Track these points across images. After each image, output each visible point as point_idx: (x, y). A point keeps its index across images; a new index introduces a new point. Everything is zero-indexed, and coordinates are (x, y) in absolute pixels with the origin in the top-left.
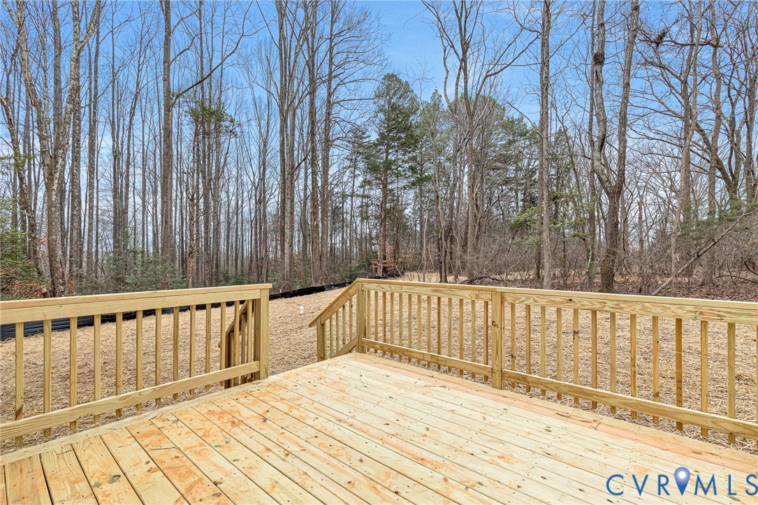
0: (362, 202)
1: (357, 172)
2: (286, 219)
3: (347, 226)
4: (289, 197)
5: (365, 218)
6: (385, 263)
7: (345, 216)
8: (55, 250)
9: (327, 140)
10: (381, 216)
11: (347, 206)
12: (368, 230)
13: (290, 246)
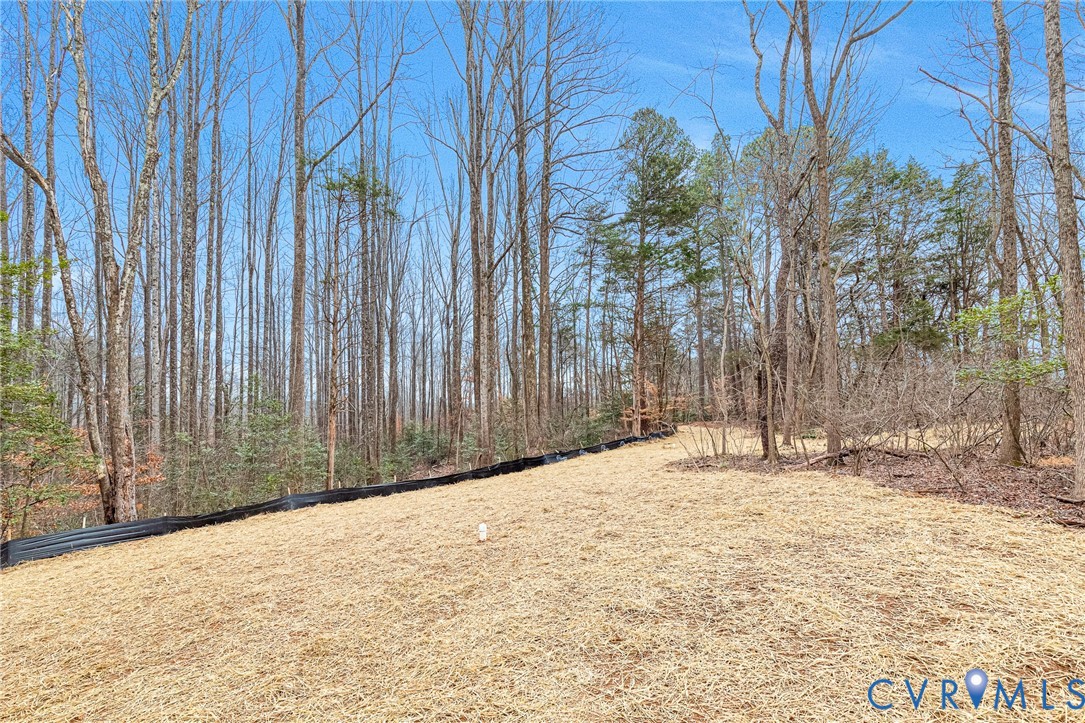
0: (604, 316)
1: (595, 272)
2: (482, 348)
3: (581, 355)
4: (485, 312)
5: (609, 340)
6: (644, 413)
7: (578, 341)
8: (118, 411)
9: (545, 220)
10: (635, 335)
11: (581, 325)
12: (614, 360)
13: (489, 390)
